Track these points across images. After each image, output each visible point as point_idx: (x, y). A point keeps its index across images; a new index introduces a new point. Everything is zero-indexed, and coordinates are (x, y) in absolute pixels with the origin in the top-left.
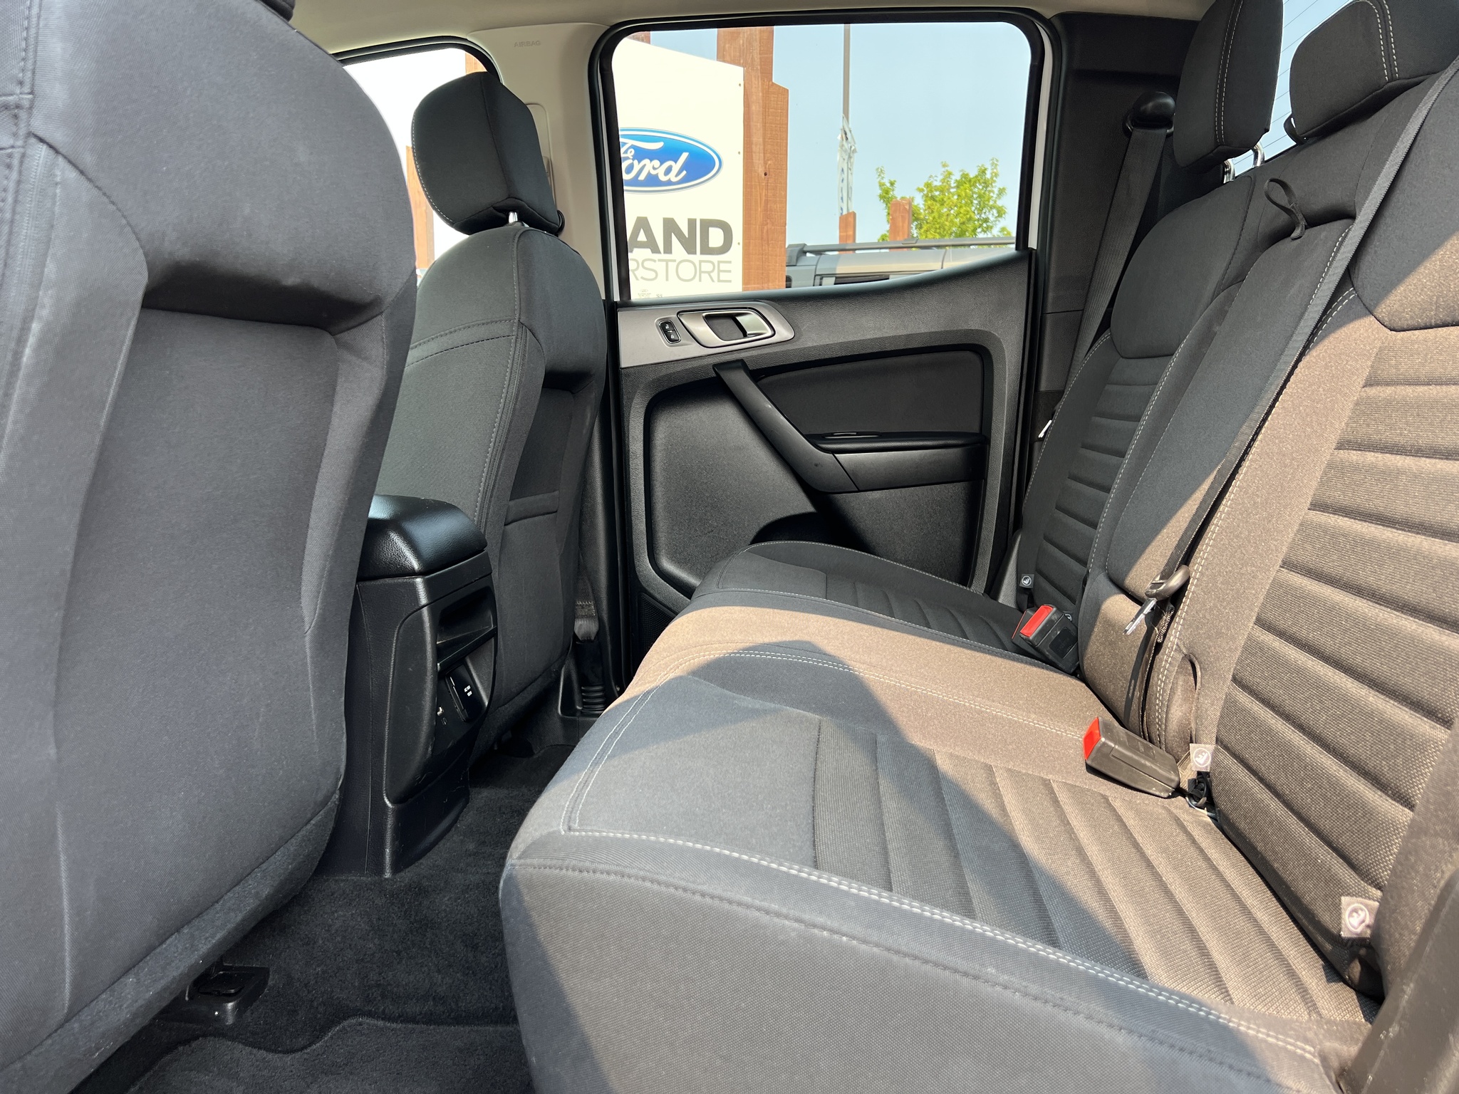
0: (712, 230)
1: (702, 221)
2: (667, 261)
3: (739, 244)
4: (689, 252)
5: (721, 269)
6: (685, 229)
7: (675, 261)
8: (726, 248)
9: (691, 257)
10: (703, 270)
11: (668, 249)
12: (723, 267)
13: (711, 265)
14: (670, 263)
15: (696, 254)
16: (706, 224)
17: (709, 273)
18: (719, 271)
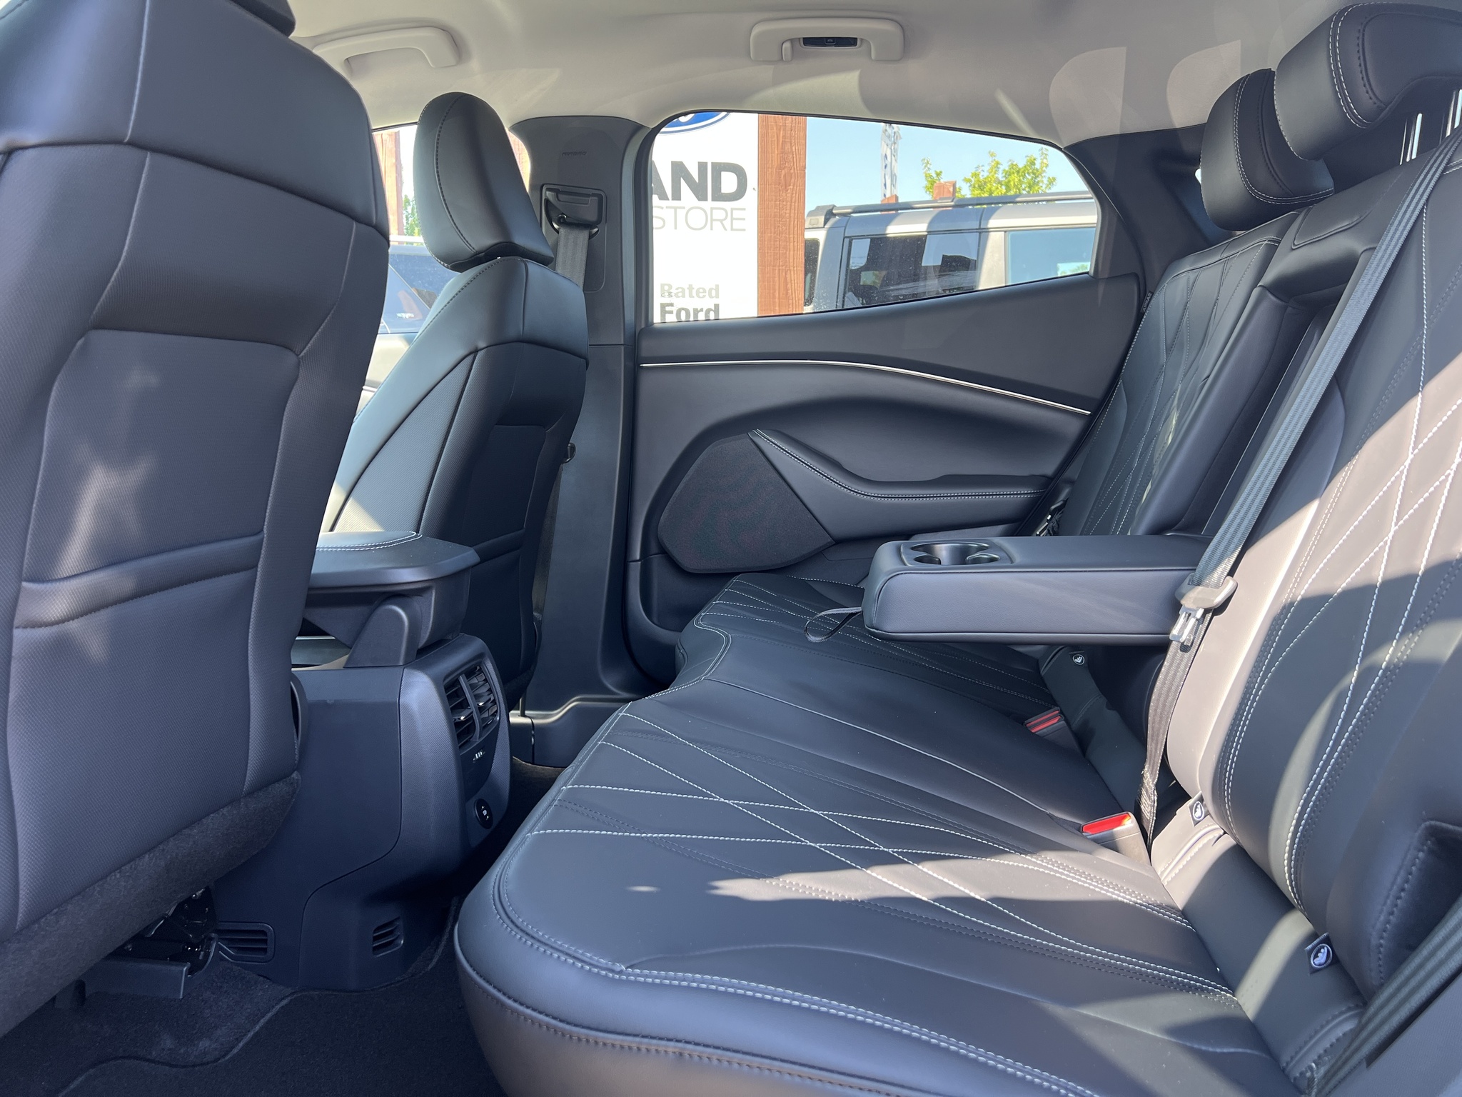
0: (723, 173)
1: (713, 164)
2: (675, 208)
3: (754, 189)
4: (699, 200)
5: (734, 216)
6: (695, 173)
7: (684, 208)
8: (740, 193)
9: (702, 204)
10: (714, 218)
11: (677, 195)
12: (736, 214)
13: (723, 212)
14: (678, 210)
15: (707, 200)
16: (719, 168)
17: (721, 221)
18: (732, 219)
